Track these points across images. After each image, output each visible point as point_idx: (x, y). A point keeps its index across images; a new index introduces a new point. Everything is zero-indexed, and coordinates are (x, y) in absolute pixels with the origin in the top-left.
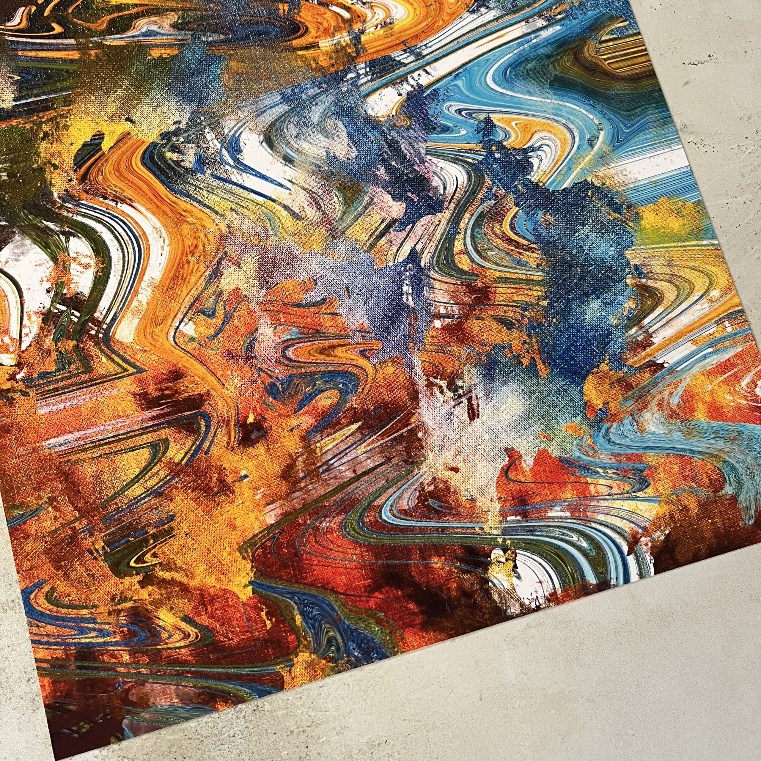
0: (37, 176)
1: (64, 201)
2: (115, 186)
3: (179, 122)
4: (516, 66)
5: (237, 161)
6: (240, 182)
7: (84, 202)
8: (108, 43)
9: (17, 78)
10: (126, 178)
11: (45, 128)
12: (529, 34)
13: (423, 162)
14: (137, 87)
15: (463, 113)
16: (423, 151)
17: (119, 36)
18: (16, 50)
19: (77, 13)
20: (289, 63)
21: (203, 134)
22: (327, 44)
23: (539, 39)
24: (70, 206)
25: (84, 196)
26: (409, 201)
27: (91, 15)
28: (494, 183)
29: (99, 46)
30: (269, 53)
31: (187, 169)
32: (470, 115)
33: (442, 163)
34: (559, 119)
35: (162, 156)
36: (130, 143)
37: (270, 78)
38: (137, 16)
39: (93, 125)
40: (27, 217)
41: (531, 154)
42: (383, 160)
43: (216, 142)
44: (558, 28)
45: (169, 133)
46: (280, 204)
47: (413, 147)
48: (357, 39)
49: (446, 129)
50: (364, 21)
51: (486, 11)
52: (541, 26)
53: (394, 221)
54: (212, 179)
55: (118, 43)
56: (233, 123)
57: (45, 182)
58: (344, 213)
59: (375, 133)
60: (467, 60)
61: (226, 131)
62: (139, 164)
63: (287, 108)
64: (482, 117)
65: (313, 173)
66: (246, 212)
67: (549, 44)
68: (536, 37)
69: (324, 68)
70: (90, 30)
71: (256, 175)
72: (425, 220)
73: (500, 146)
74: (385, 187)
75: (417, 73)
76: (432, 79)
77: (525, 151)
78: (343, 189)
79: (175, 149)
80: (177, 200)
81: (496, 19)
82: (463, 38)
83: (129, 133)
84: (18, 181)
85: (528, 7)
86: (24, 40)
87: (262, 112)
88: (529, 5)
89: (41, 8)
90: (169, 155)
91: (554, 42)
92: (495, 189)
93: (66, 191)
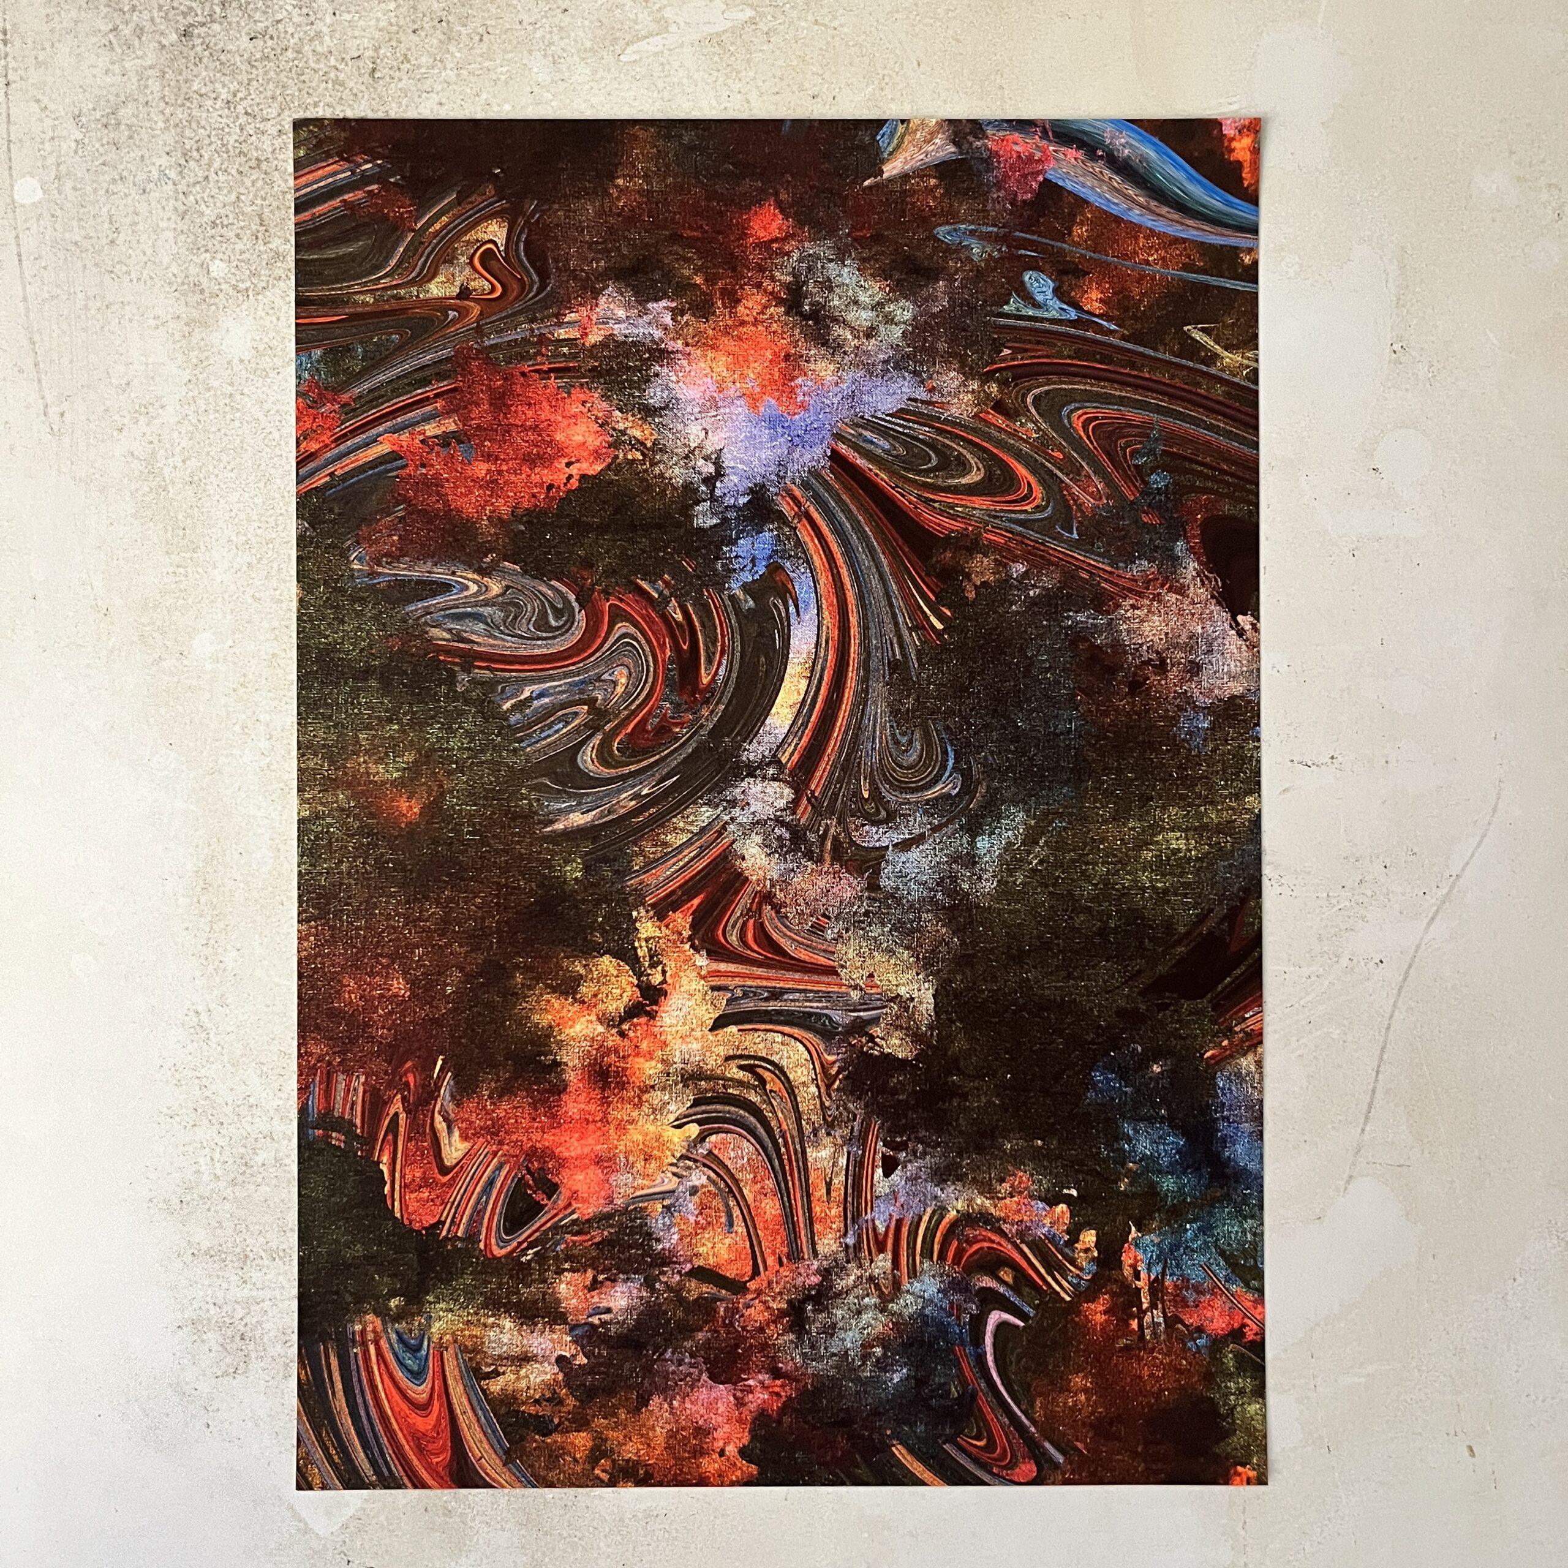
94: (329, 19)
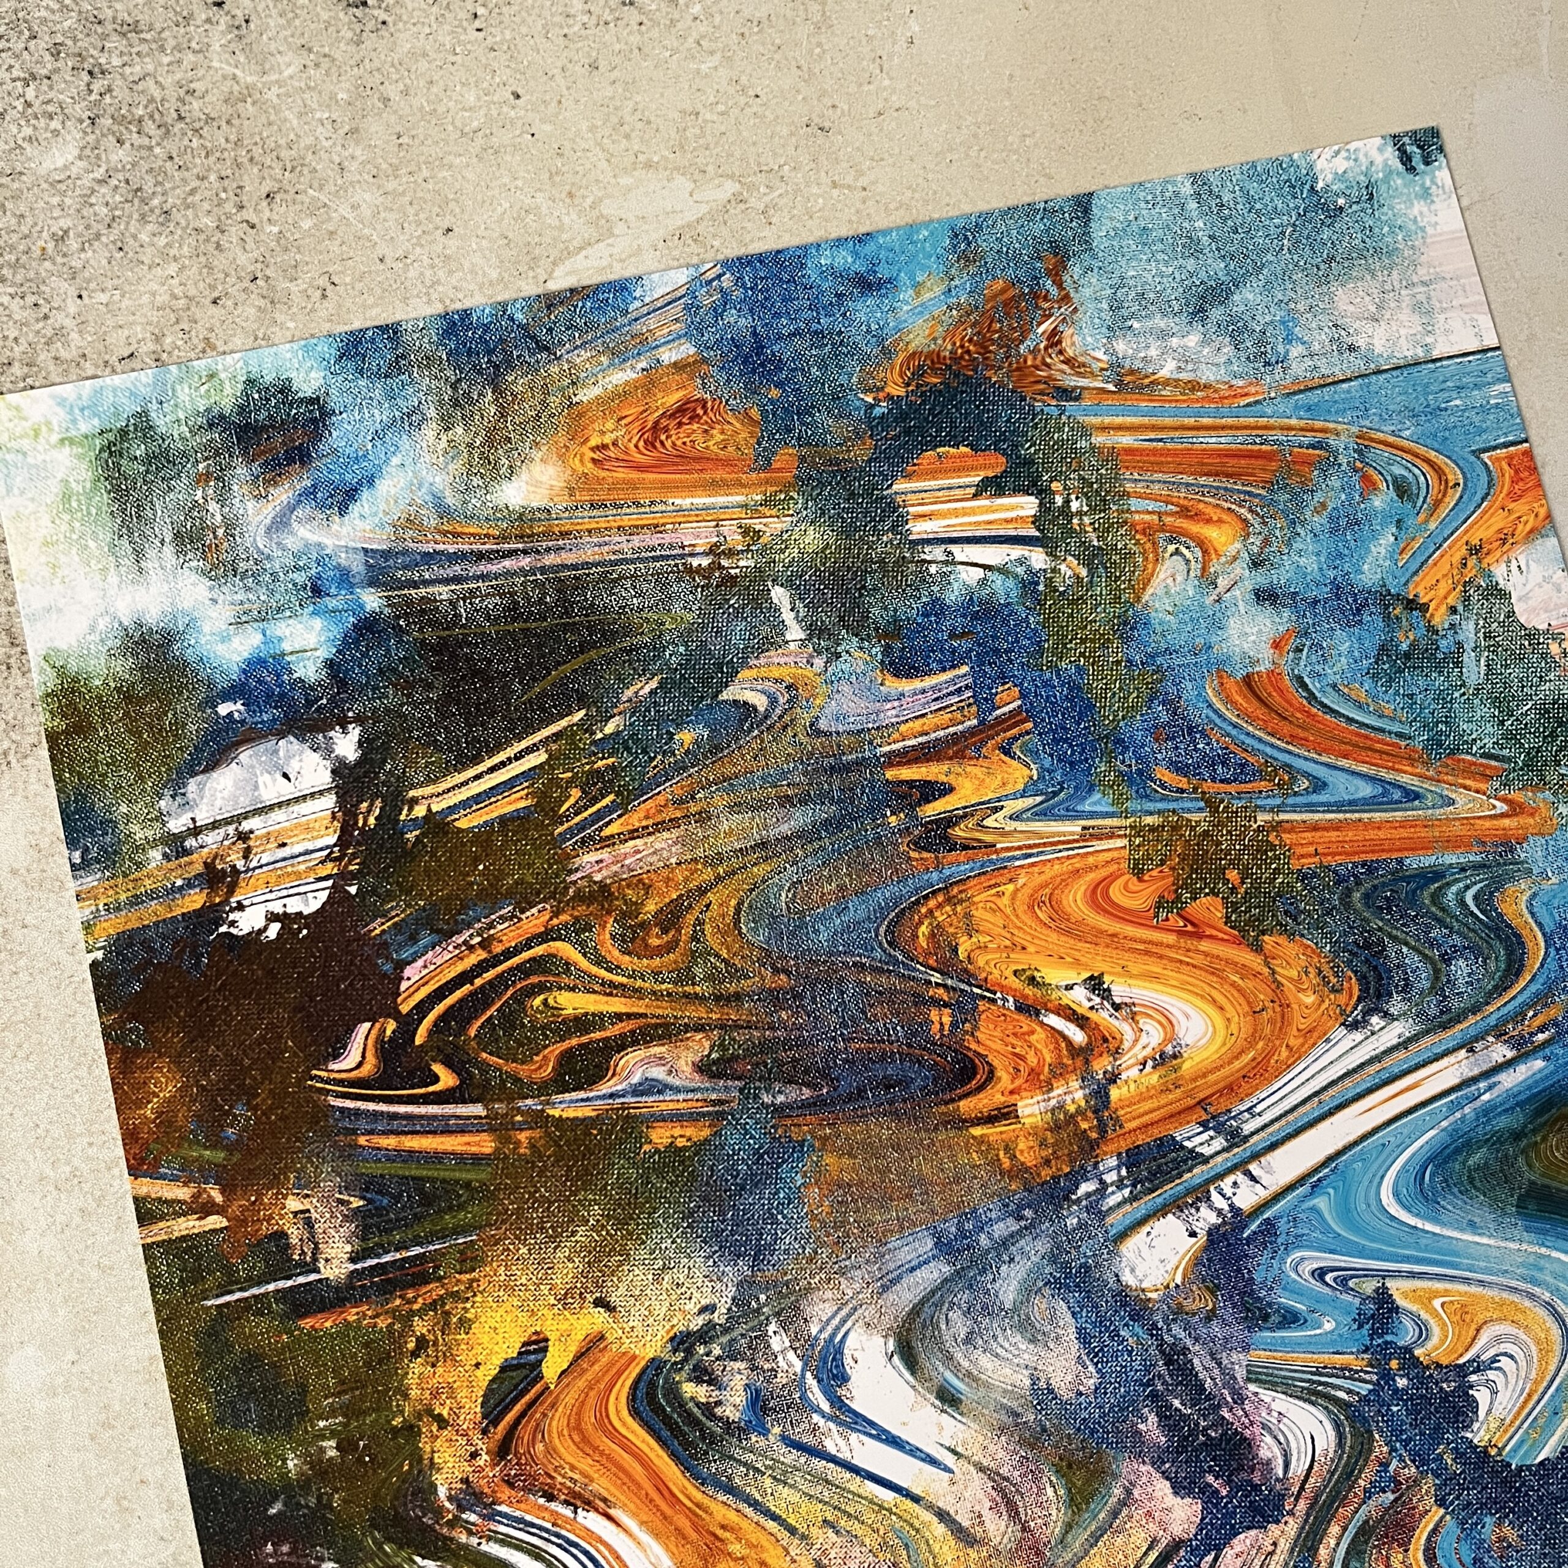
0: (400, 1448)
1: (461, 1508)
2: (573, 1468)
3: (710, 1308)
4: (1445, 1162)
5: (837, 1402)
6: (845, 1455)
7: (503, 1508)
8: (556, 1113)
9: (357, 1203)
10: (596, 1449)
11: (420, 1327)
12: (1474, 1080)
13: (1240, 1399)
14: (622, 1223)
15: (1329, 1278)
16: (1240, 1373)
17: (582, 1095)
18: (354, 1132)
19: (489, 1039)
20: (952, 1158)
21: (764, 1337)
22: (1036, 1109)
23: (1496, 1092)
24: (473, 1518)
25: (505, 1493)
26: (1209, 1496)
27: (520, 1044)
28: (1393, 1450)
29: (538, 1119)
30: (908, 1132)
31: (727, 1423)
32: (1344, 1281)
33: (1280, 1402)
34: (1537, 1290)
35: (673, 1392)
36: (604, 1360)
37: (909, 1196)
38: (622, 1044)
39: (523, 1317)
40: (381, 1548)
41: (1473, 1378)
42: (1154, 1396)
43: (791, 1355)
44: (1539, 1064)
45: (689, 1334)
46: (930, 1507)
47: (1219, 1364)
48: (1100, 1096)
49: (1291, 1319)
50: (1117, 1052)
51: (1383, 1024)
52: (1501, 1060)
53: (1177, 1545)
54: (784, 1449)
55: (580, 1114)
56: (829, 1309)
57: (420, 1459)
58: (1069, 1527)
59: (1138, 1330)
60: (1339, 1145)
61: (814, 1330)
62: (625, 1413)
63: (946, 1269)
64: (1369, 1287)
65: (1002, 1429)
66: (856, 1528)
67: (1517, 1104)
68: (1490, 1088)
69: (1027, 1170)
70: (517, 1080)
71: (877, 1438)
72: (1243, 1541)
73: (1408, 1361)
74: (1157, 1463)
75: (1229, 1180)
76: (1263, 1194)
77: (1462, 1371)
78: (1066, 1468)
79: (703, 1375)
80: (706, 1501)
81: (1404, 1044)
82: (1331, 1092)
83: (602, 1337)
84: (360, 1460)
85: (1474, 1014)
86: (371, 1106)
87: (894, 1282)
88: (1475, 1009)
89: (407, 1025)
90: (689, 1389)
91: (1528, 1100)
92: (1394, 1463)
93: (466, 1481)
94: (73, 306)
